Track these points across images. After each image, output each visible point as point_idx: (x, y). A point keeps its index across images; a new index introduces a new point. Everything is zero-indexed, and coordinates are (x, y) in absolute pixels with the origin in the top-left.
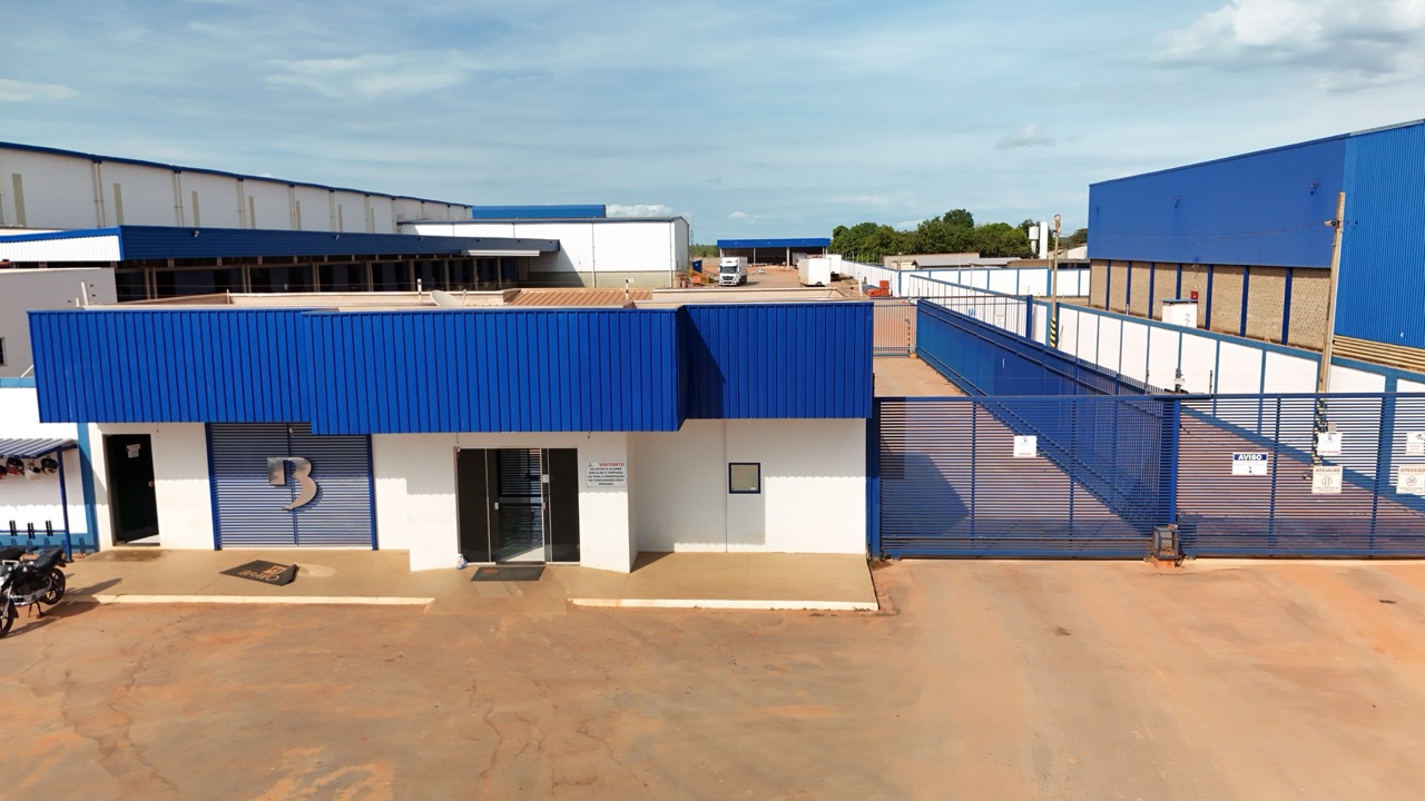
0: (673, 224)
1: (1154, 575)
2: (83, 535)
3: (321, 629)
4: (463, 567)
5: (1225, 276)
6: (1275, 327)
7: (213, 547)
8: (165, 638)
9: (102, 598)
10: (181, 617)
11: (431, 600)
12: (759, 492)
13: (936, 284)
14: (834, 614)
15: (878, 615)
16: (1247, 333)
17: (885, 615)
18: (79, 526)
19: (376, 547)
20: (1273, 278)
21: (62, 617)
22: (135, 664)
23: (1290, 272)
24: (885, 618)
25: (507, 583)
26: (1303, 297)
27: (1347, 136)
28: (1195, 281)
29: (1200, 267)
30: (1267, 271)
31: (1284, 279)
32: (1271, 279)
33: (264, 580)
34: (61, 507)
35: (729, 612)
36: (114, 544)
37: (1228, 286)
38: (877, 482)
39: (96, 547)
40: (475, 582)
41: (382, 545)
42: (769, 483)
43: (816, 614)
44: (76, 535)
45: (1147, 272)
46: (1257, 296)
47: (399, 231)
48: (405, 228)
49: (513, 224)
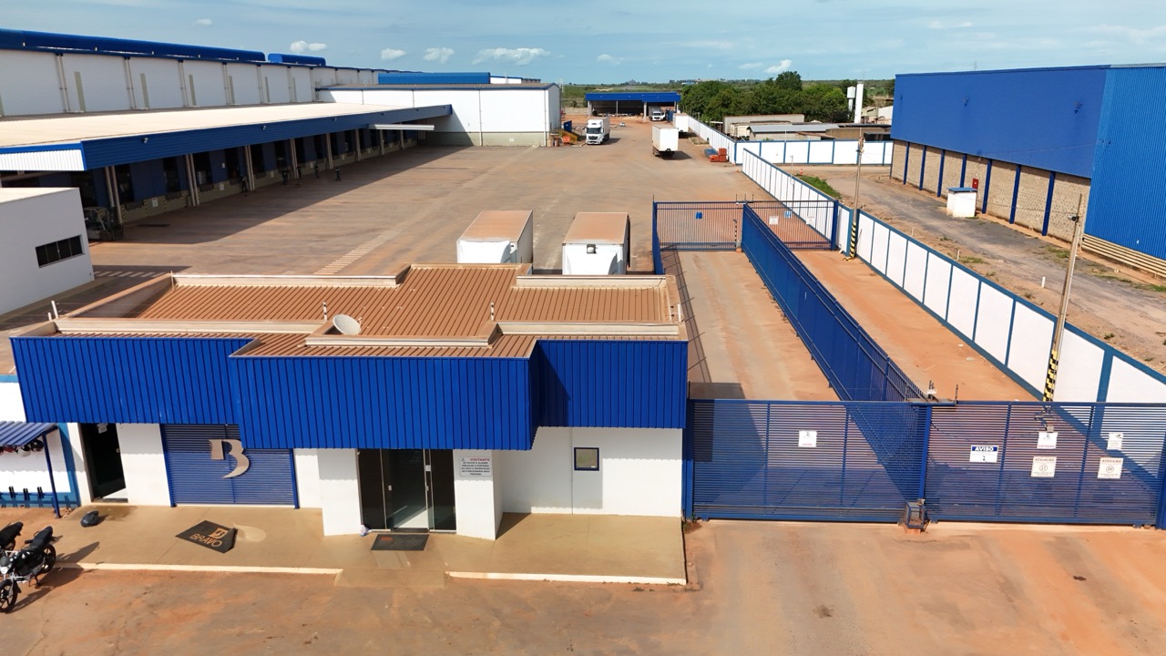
0: (547, 92)
1: (903, 541)
2: (68, 493)
3: (254, 604)
4: (365, 534)
5: (1001, 169)
6: (1038, 219)
7: (169, 504)
8: (135, 613)
9: (85, 565)
10: (147, 588)
11: (341, 570)
12: (597, 469)
13: (764, 163)
14: (652, 589)
15: (686, 590)
16: (1016, 219)
17: (692, 590)
18: (63, 486)
19: (298, 507)
20: (1039, 178)
21: (55, 587)
22: (112, 645)
23: (1053, 176)
24: (691, 593)
25: (399, 552)
26: (1063, 197)
27: (1107, 67)
28: (976, 170)
29: (983, 160)
30: (1034, 171)
31: (1048, 180)
32: (1038, 178)
33: (209, 546)
34: (47, 473)
35: (571, 586)
36: (92, 501)
37: (1003, 179)
38: (691, 463)
39: (78, 503)
40: (374, 552)
41: (302, 504)
42: (606, 463)
43: (638, 589)
44: (61, 494)
45: (939, 157)
46: (1026, 191)
47: (317, 96)
48: (322, 93)
49: (413, 90)
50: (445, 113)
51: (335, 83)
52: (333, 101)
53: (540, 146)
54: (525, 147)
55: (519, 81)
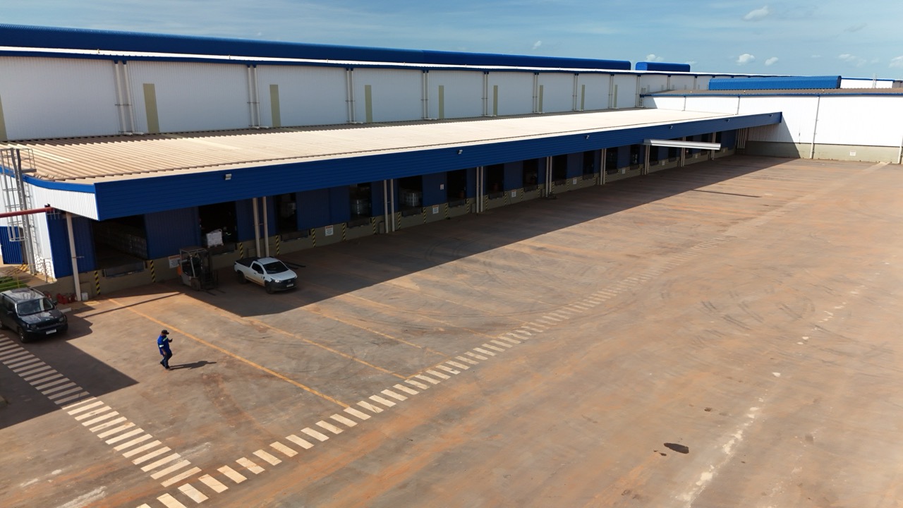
47: (640, 103)
48: (646, 100)
49: (739, 96)
50: (771, 122)
51: (665, 88)
52: (655, 107)
53: (891, 164)
54: (869, 164)
55: (889, 85)
